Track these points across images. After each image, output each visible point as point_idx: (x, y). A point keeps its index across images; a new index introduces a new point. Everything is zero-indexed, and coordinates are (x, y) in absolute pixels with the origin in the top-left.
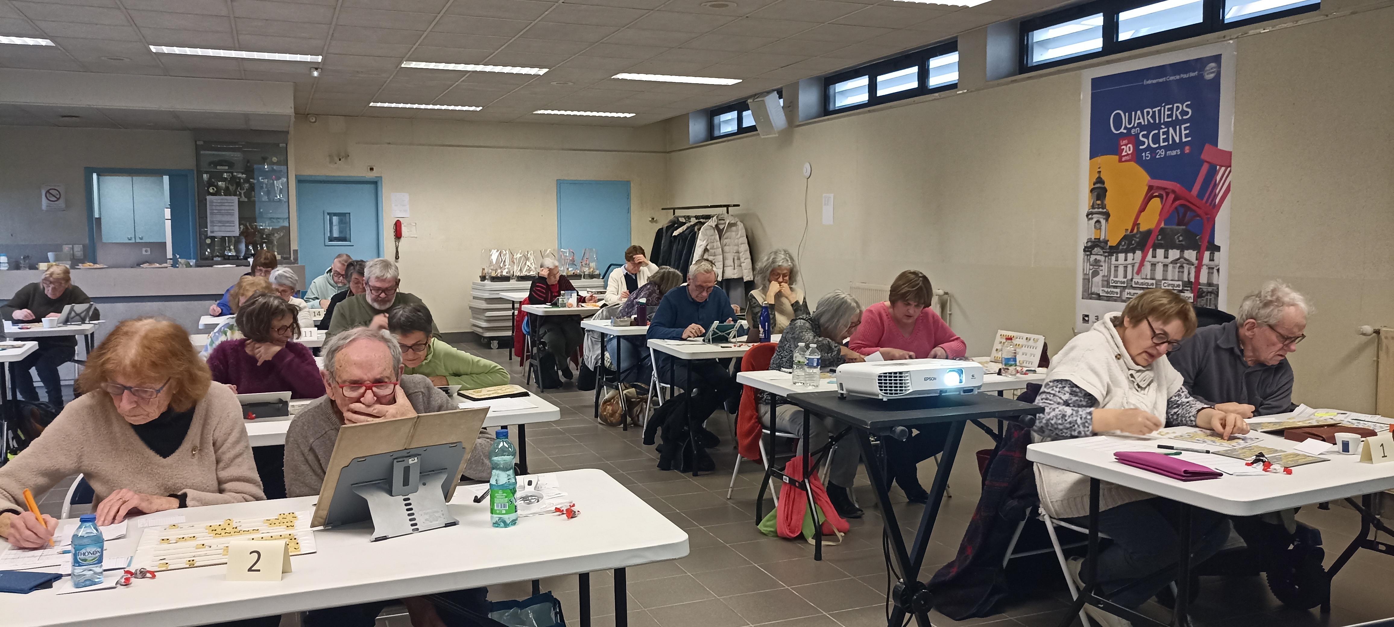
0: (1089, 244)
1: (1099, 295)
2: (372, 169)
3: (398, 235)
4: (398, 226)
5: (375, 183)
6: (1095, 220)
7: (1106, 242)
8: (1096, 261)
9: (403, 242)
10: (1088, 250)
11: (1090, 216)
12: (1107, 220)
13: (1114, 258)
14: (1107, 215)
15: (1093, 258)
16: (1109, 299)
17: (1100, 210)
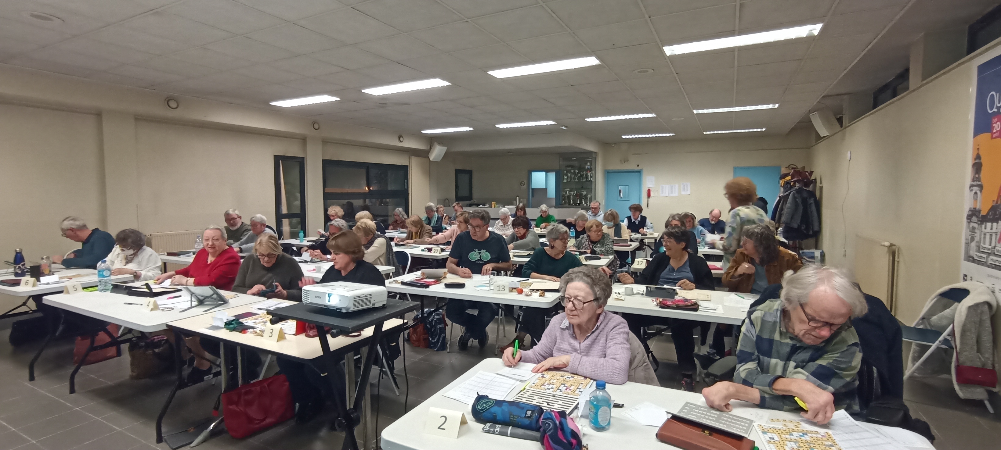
0: (970, 213)
1: (973, 258)
2: (638, 166)
3: (649, 196)
4: (649, 191)
5: (639, 172)
6: (974, 191)
7: (979, 211)
8: (974, 228)
9: (651, 199)
10: (969, 217)
11: (971, 188)
12: (981, 191)
13: (983, 226)
14: (981, 187)
15: (972, 224)
16: (979, 263)
17: (978, 183)
